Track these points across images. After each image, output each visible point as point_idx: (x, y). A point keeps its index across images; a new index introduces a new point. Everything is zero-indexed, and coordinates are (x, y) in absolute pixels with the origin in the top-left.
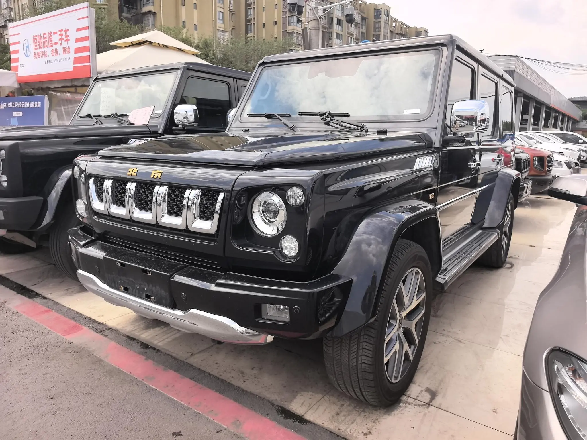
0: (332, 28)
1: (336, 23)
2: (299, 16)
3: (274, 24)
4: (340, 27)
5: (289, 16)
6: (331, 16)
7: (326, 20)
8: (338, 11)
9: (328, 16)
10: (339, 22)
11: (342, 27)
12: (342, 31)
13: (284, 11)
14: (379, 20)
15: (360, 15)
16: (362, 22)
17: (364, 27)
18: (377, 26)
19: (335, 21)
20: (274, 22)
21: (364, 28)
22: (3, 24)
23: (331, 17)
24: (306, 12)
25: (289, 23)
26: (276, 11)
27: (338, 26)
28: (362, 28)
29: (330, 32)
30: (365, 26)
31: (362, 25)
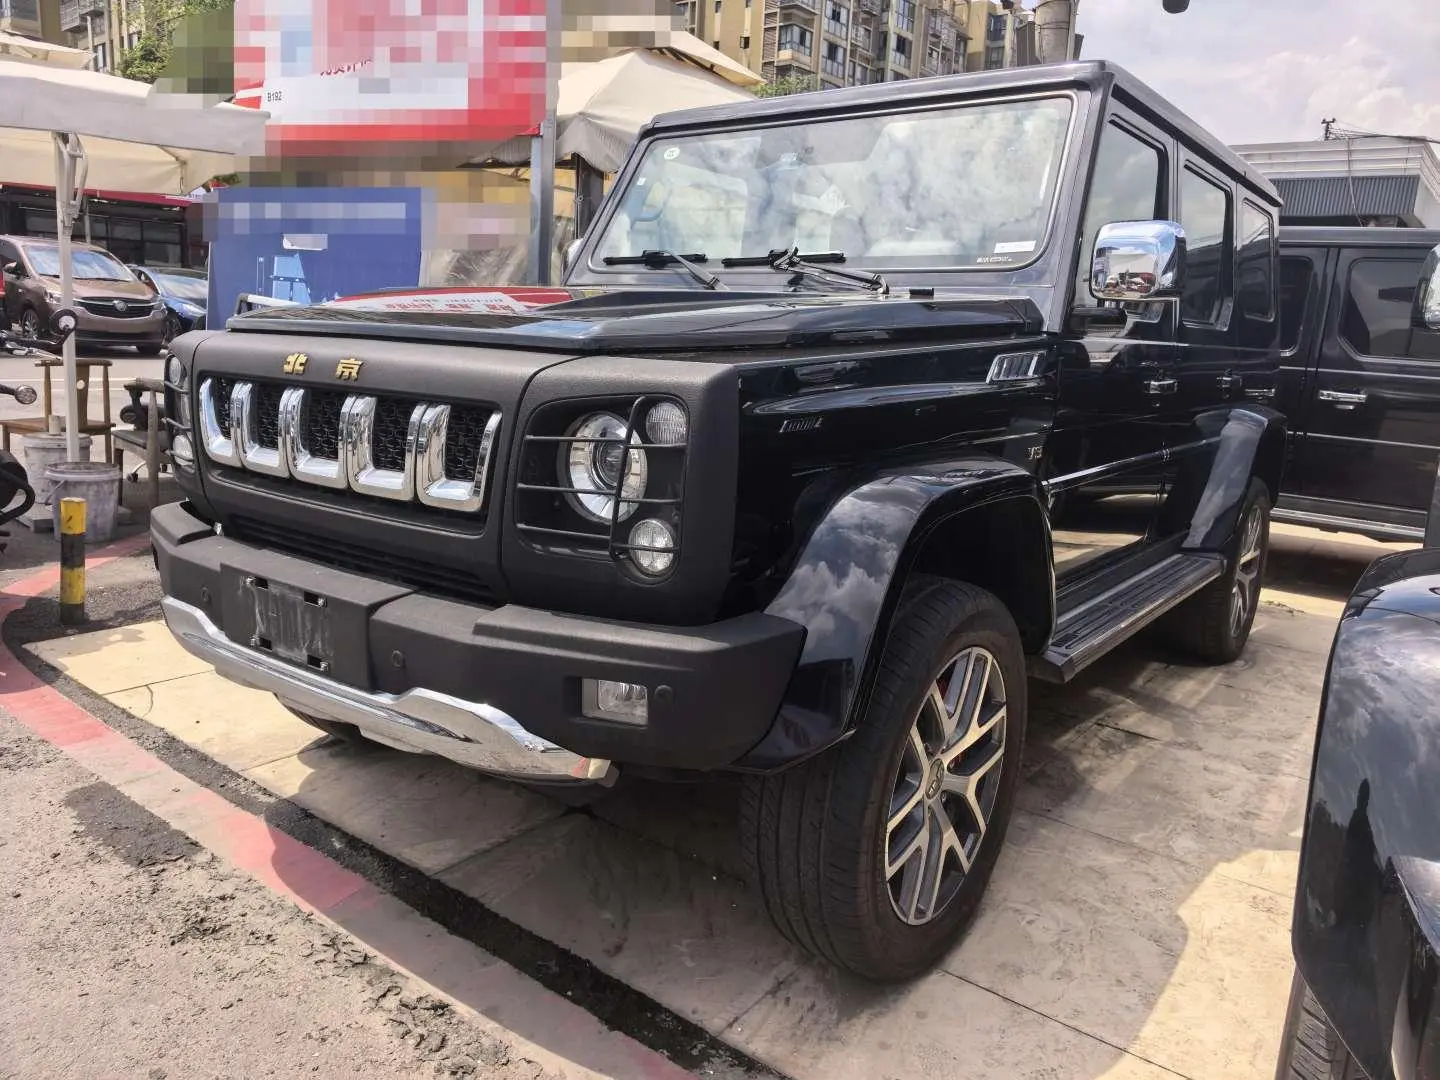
0: (884, 59)
1: (895, 47)
2: (806, 27)
3: (743, 45)
4: (903, 57)
5: (781, 27)
6: (884, 29)
7: (869, 38)
8: (901, 17)
9: (876, 28)
10: (903, 45)
11: (910, 58)
12: (909, 68)
13: (770, 11)
14: (999, 44)
15: (953, 30)
16: (958, 44)
17: (961, 59)
18: (994, 56)
19: (892, 43)
20: (743, 40)
21: (961, 61)
22: (77, 23)
23: (882, 32)
24: (823, 17)
25: (780, 44)
26: (748, 12)
27: (898, 55)
28: (957, 62)
29: (878, 70)
30: (964, 56)
31: (957, 55)
